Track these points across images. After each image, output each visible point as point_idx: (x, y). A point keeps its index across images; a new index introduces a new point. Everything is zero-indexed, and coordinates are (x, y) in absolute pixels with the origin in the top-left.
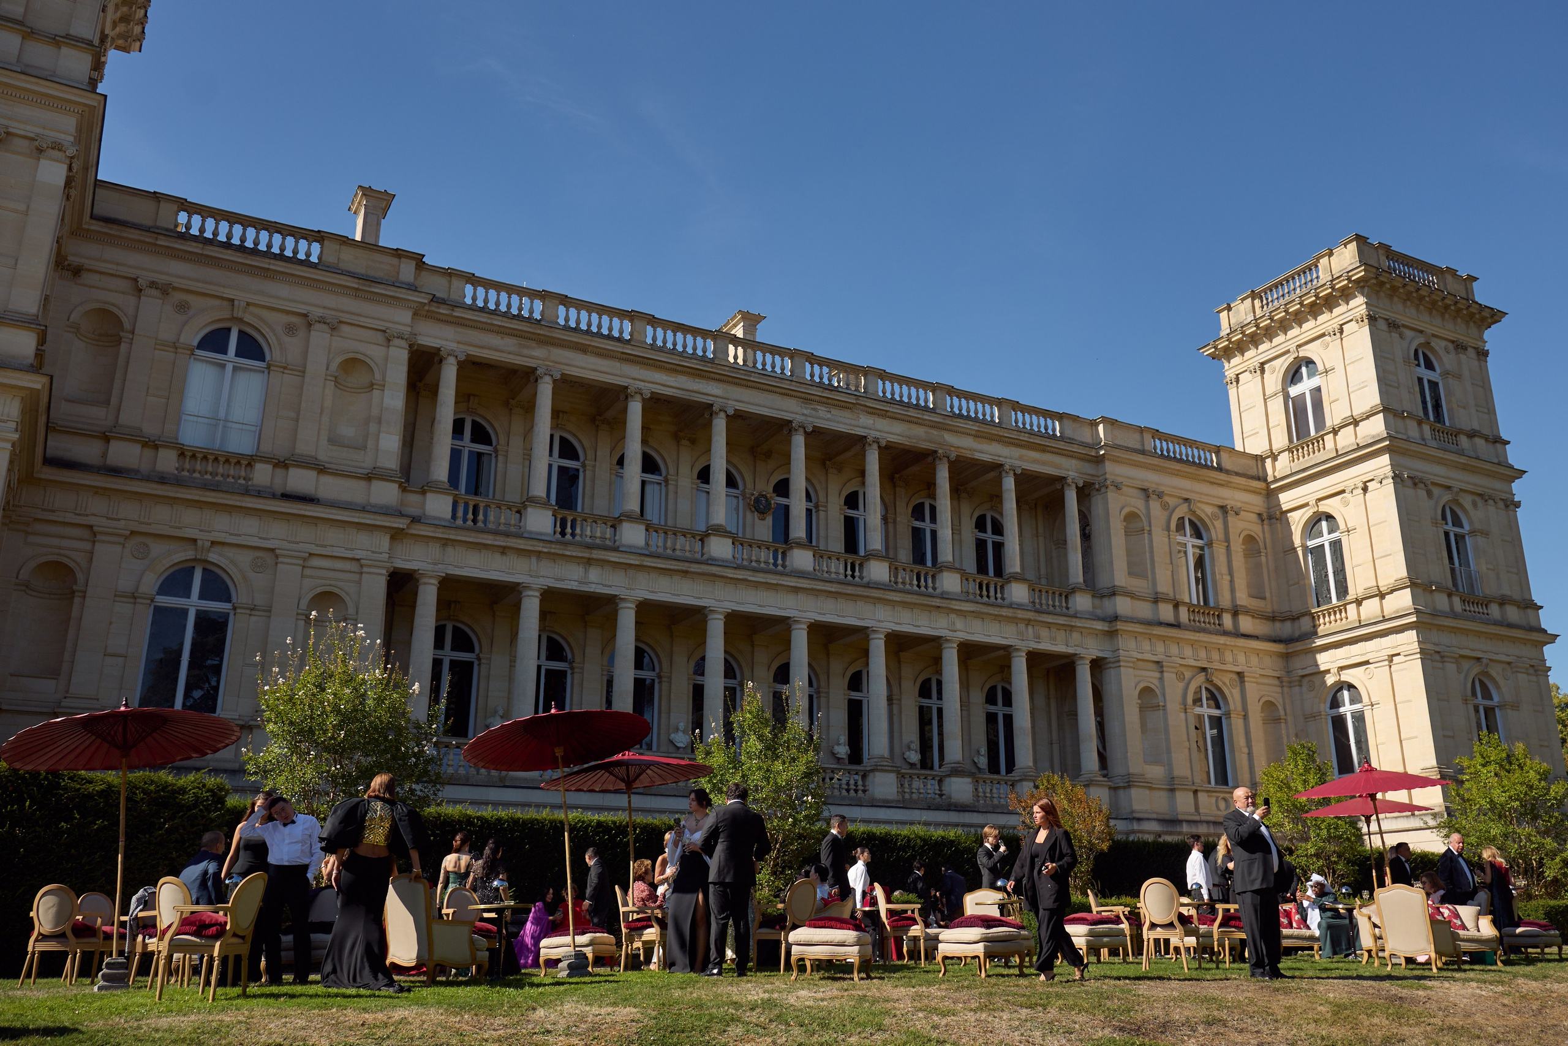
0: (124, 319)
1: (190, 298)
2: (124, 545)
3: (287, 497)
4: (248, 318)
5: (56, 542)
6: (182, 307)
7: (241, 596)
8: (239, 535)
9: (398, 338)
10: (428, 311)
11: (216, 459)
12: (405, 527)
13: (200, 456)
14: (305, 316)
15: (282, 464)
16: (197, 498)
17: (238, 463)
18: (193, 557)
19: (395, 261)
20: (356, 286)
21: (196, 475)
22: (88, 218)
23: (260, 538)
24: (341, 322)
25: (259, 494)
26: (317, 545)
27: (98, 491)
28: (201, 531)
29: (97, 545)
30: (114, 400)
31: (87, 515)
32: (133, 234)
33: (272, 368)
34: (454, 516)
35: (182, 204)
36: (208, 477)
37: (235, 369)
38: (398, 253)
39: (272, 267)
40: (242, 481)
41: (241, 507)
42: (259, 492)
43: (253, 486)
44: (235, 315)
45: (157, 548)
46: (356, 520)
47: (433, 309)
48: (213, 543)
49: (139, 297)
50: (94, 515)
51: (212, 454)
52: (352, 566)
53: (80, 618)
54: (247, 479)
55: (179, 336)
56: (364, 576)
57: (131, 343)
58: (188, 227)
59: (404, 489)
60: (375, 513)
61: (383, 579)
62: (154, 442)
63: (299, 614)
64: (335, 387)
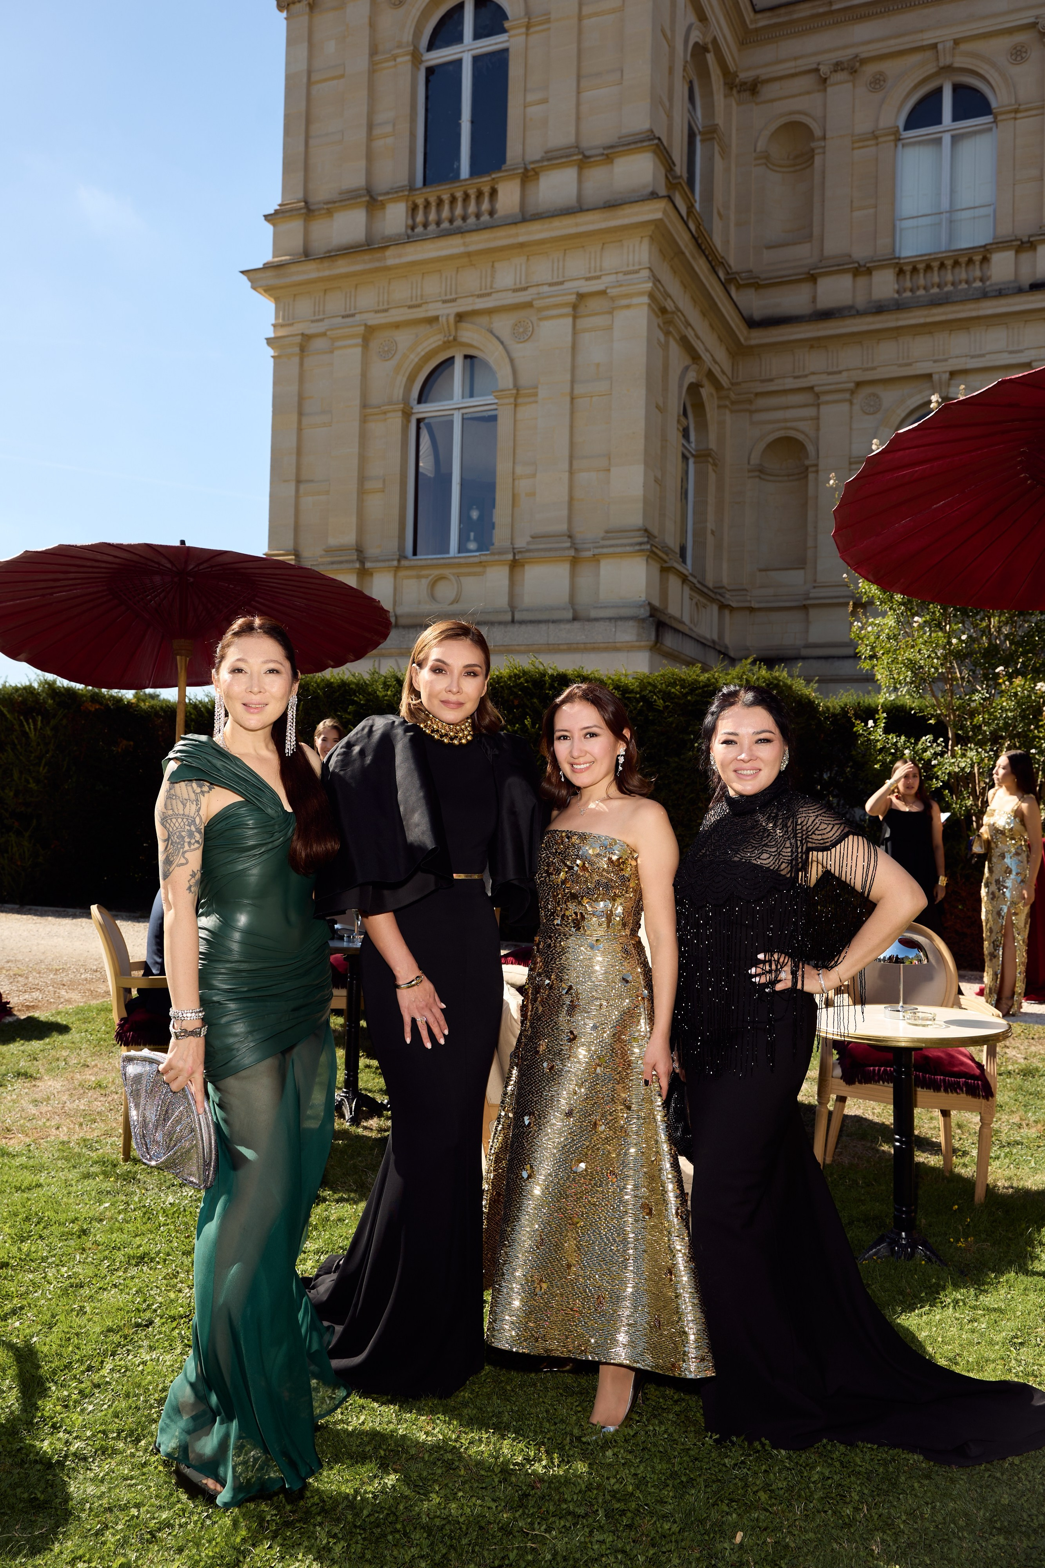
0: (813, 125)
1: (885, 66)
2: (851, 403)
3: (1038, 287)
4: (959, 62)
5: (779, 415)
6: (877, 82)
8: (983, 355)
11: (942, 265)
13: (922, 266)
14: (1034, 25)
15: (1028, 245)
16: (922, 320)
17: (970, 261)
22: (752, 14)
23: (1011, 352)
27: (814, 344)
28: (935, 361)
29: (823, 408)
30: (816, 230)
31: (806, 376)
33: (1000, 118)
36: (935, 290)
37: (956, 138)
40: (978, 284)
41: (978, 318)
42: (1000, 291)
43: (991, 285)
44: (941, 64)
45: (889, 396)
48: (952, 374)
49: (825, 90)
50: (814, 373)
51: (935, 259)
53: (817, 497)
54: (984, 279)
55: (878, 120)
57: (824, 152)
62: (866, 265)
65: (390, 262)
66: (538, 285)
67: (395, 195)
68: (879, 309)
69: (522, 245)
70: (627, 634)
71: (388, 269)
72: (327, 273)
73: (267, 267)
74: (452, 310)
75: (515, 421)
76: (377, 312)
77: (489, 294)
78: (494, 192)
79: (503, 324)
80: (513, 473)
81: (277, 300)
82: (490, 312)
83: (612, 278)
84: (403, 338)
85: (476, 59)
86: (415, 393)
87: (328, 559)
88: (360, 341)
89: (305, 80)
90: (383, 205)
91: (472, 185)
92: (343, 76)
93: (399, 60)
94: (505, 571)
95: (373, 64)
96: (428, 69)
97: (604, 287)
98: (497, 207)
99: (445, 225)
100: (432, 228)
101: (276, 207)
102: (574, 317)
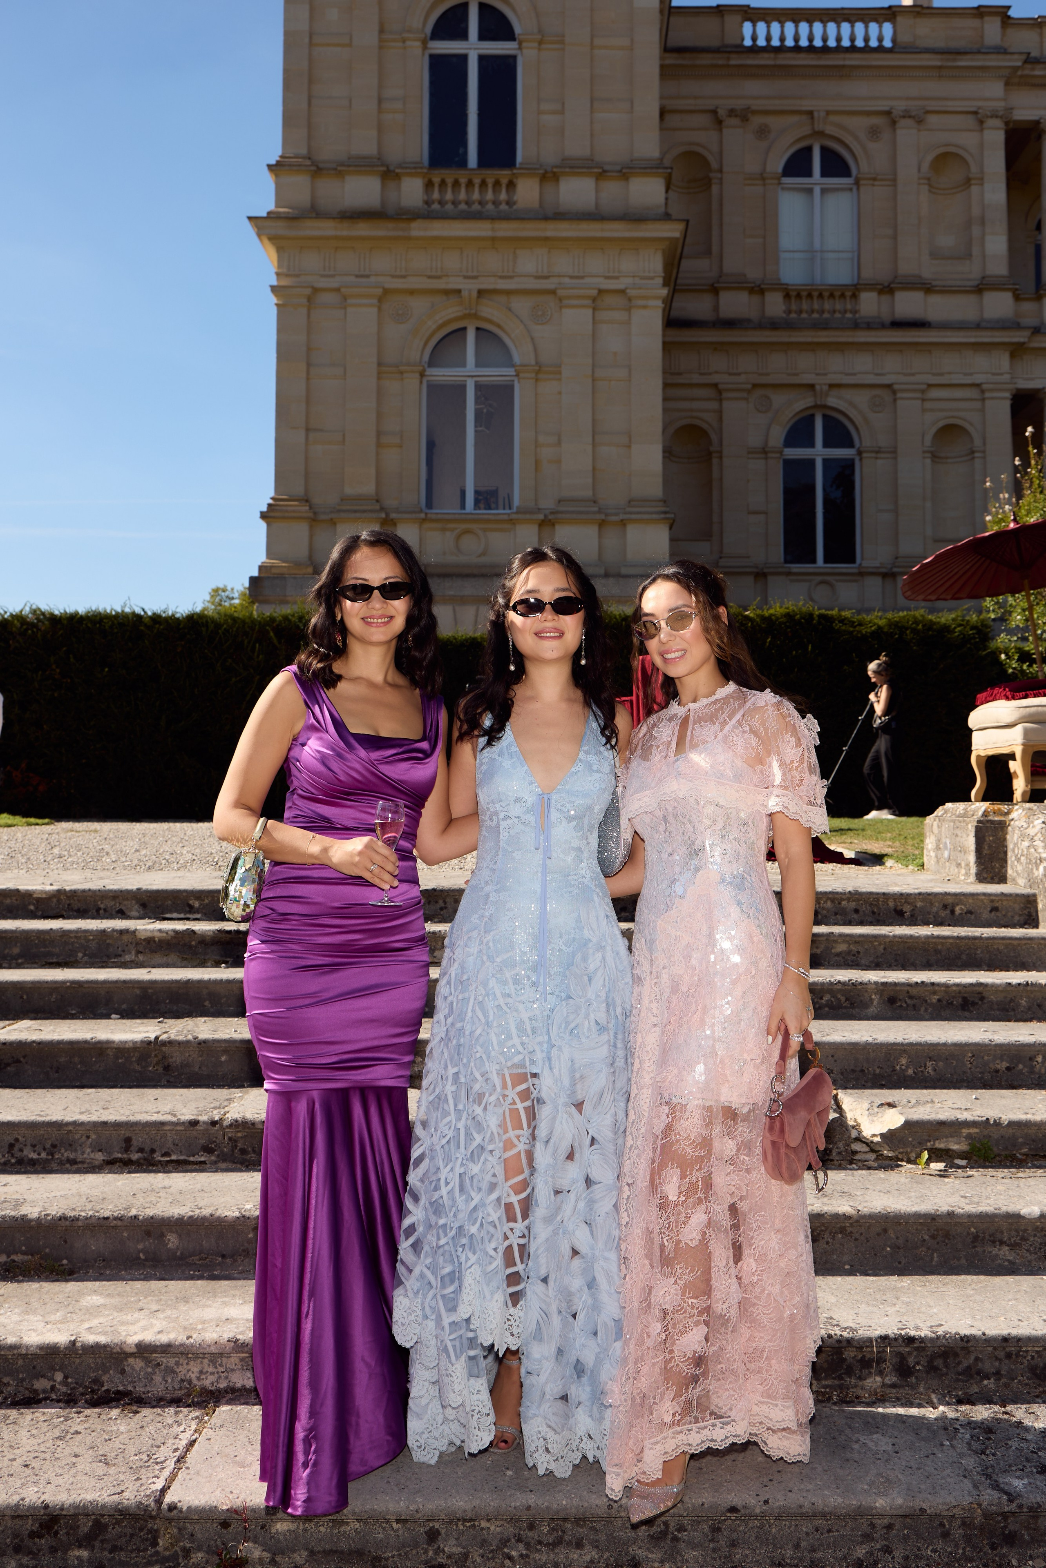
0: (710, 158)
1: (770, 120)
2: (748, 401)
3: (898, 324)
4: (829, 130)
5: (686, 405)
6: (763, 132)
7: (865, 439)
8: (854, 374)
9: (992, 117)
10: (1021, 76)
11: (821, 296)
12: (1026, 340)
13: (804, 294)
14: (888, 113)
15: (887, 289)
16: (809, 340)
17: (843, 295)
18: (812, 404)
19: (975, 23)
20: (939, 63)
21: (804, 315)
23: (876, 374)
24: (928, 112)
25: (869, 325)
26: (934, 374)
27: (719, 347)
28: (817, 374)
29: (725, 403)
30: (715, 249)
31: (710, 374)
32: (705, 60)
33: (862, 182)
35: (746, 12)
36: (815, 315)
37: (824, 191)
38: (980, 12)
39: (848, 63)
40: (849, 315)
41: (852, 343)
42: (868, 323)
43: (861, 318)
44: (816, 129)
45: (778, 399)
46: (973, 340)
47: (1026, 72)
48: (831, 386)
49: (721, 130)
50: (717, 372)
51: (816, 290)
52: (973, 393)
53: (721, 479)
54: (855, 312)
55: (765, 164)
56: (987, 402)
57: (721, 184)
58: (754, 38)
59: (1017, 298)
60: (992, 329)
61: (1007, 404)
62: (759, 286)
63: (924, 452)
64: (930, 191)
65: (414, 233)
66: (559, 276)
67: (413, 171)
68: (774, 325)
69: (547, 239)
71: (409, 238)
72: (345, 233)
73: (271, 215)
74: (475, 285)
75: (536, 394)
76: (393, 276)
77: (511, 277)
78: (511, 185)
79: (521, 305)
80: (536, 441)
81: (280, 250)
82: (509, 293)
83: (629, 281)
84: (419, 305)
85: (482, 58)
86: (426, 357)
87: (348, 507)
88: (375, 301)
89: (307, 40)
90: (398, 177)
91: (491, 175)
92: (350, 45)
93: (408, 43)
94: (534, 529)
95: (381, 40)
96: (432, 56)
97: (622, 287)
98: (515, 198)
99: (463, 206)
100: (449, 207)
101: (278, 159)
102: (594, 309)
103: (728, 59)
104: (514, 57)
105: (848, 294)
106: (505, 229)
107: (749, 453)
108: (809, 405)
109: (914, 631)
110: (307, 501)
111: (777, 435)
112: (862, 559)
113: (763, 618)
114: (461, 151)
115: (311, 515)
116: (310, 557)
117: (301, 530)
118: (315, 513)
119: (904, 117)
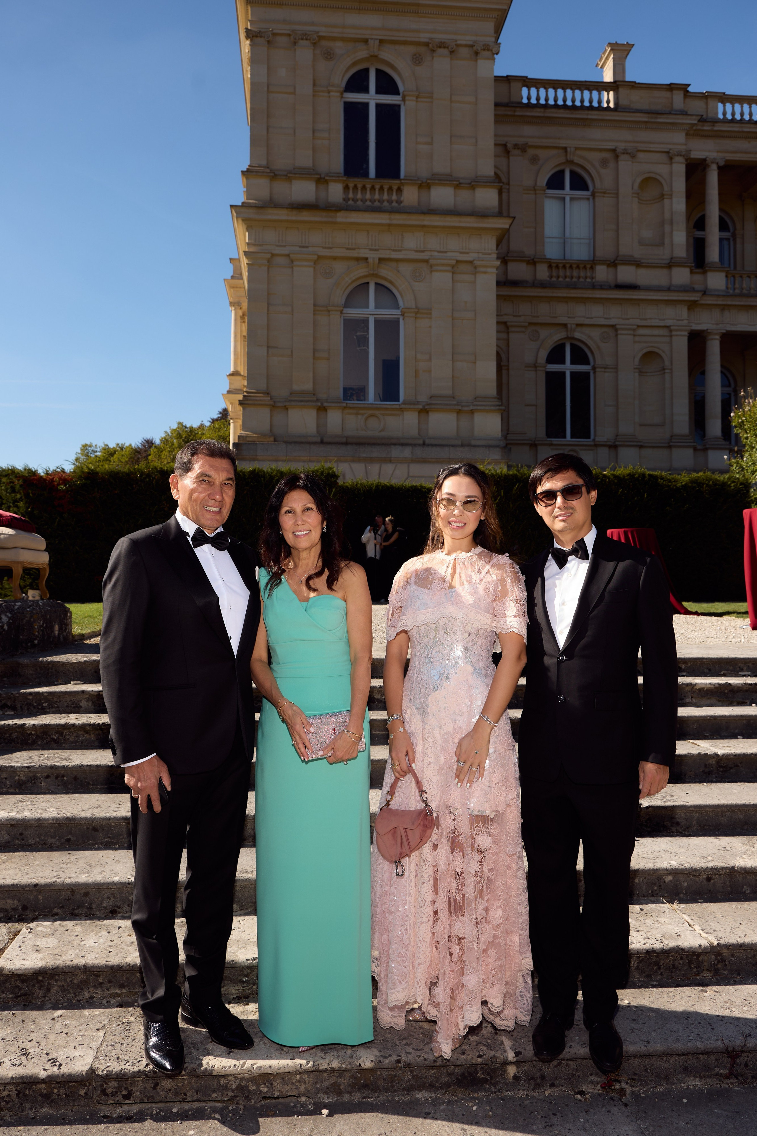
0: (502, 175)
1: (539, 152)
2: (525, 333)
3: (620, 287)
4: (577, 160)
6: (534, 160)
7: (597, 360)
8: (592, 318)
9: (678, 155)
10: (695, 130)
11: (571, 267)
12: (699, 299)
13: (561, 265)
14: (614, 150)
15: (613, 264)
16: (565, 295)
17: (585, 267)
18: (565, 336)
19: (669, 94)
20: (647, 120)
21: (561, 279)
23: (605, 318)
24: (638, 151)
25: (602, 287)
26: (641, 319)
27: (506, 298)
28: (569, 318)
29: (512, 335)
31: (503, 315)
33: (597, 194)
34: (727, 288)
35: (524, 81)
36: (568, 280)
37: (572, 199)
38: (671, 87)
40: (589, 280)
41: (591, 298)
42: (601, 286)
43: (597, 282)
44: (568, 159)
45: (544, 333)
46: (666, 298)
48: (578, 325)
49: (508, 158)
50: (506, 315)
51: (568, 263)
52: (665, 332)
53: (508, 383)
54: (592, 278)
55: (536, 181)
56: (674, 338)
57: (509, 192)
58: (529, 98)
59: (692, 272)
60: (678, 291)
61: (686, 339)
62: (533, 259)
63: (635, 369)
64: (639, 202)
65: (339, 220)
66: (431, 251)
67: (335, 178)
68: (543, 285)
69: (424, 226)
70: (496, 455)
71: (335, 223)
72: (294, 218)
73: (244, 205)
74: (376, 255)
75: (415, 328)
76: (324, 248)
77: (400, 251)
78: (399, 190)
79: (406, 269)
80: (416, 358)
81: (249, 228)
82: (397, 260)
83: (476, 255)
84: (339, 267)
85: (378, 106)
86: (343, 302)
87: (296, 399)
88: (312, 264)
89: (266, 89)
90: (326, 182)
91: (387, 183)
92: (294, 93)
93: (332, 94)
94: (416, 414)
95: (314, 91)
96: (345, 103)
97: (471, 259)
98: (402, 199)
99: (368, 203)
100: (359, 203)
101: (248, 167)
102: (453, 273)
103: (515, 111)
104: (399, 106)
105: (588, 266)
106: (398, 219)
107: (526, 367)
108: (563, 337)
109: (707, 485)
110: (268, 394)
111: (543, 355)
112: (595, 435)
113: (615, 476)
114: (364, 166)
115: (272, 403)
116: (271, 430)
117: (265, 413)
118: (274, 402)
119: (624, 153)
